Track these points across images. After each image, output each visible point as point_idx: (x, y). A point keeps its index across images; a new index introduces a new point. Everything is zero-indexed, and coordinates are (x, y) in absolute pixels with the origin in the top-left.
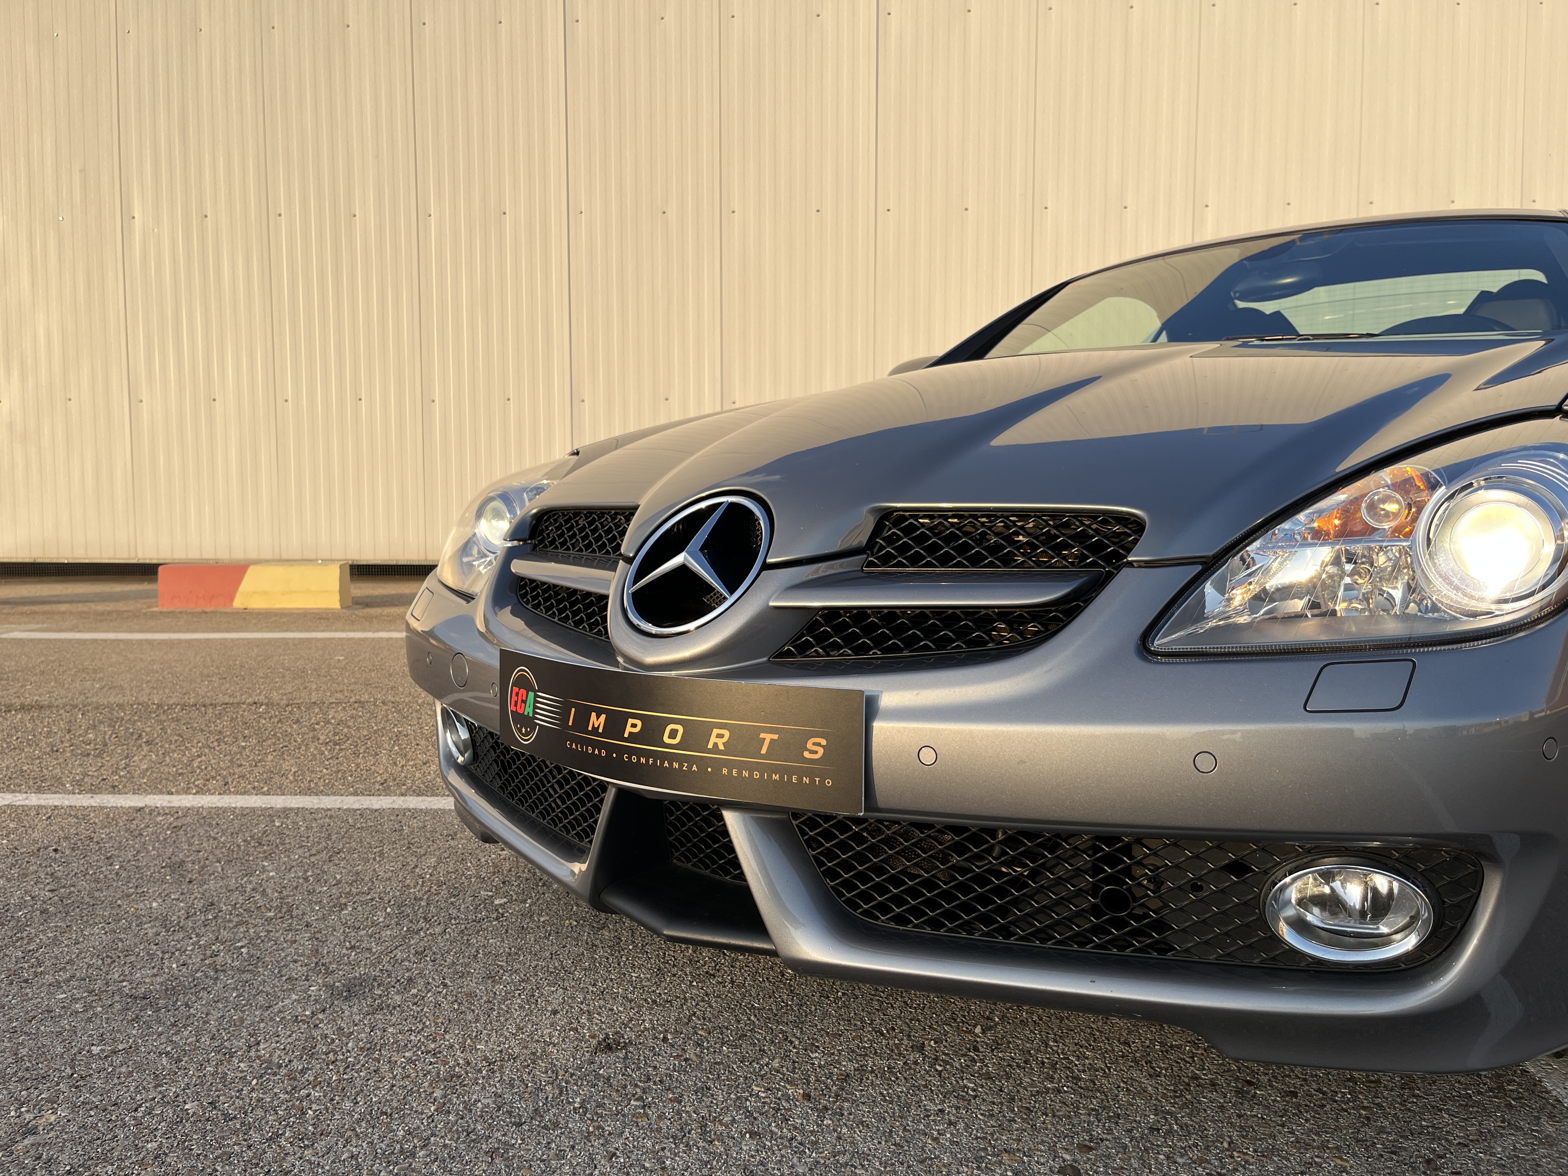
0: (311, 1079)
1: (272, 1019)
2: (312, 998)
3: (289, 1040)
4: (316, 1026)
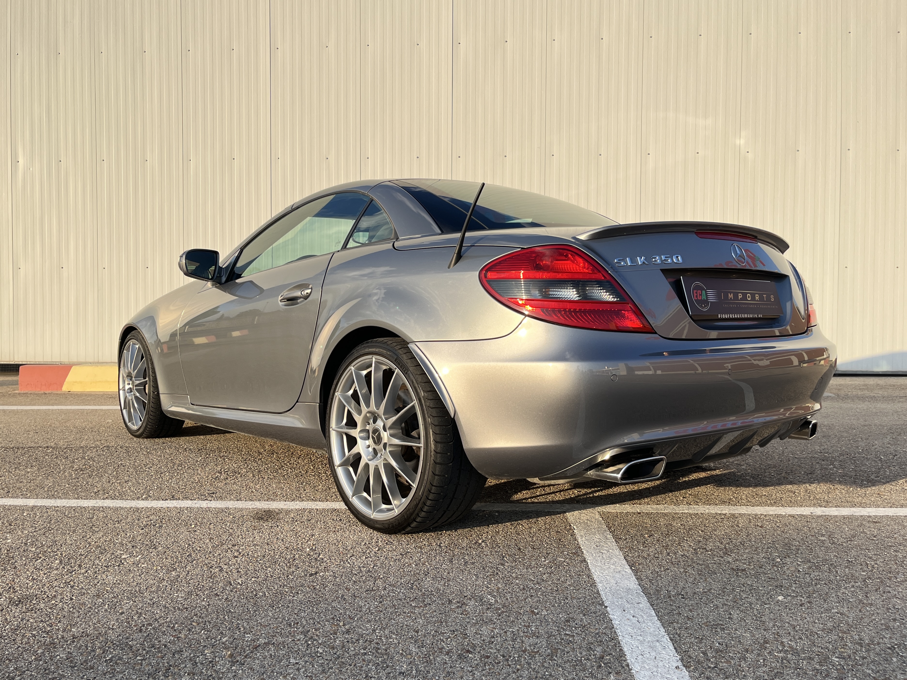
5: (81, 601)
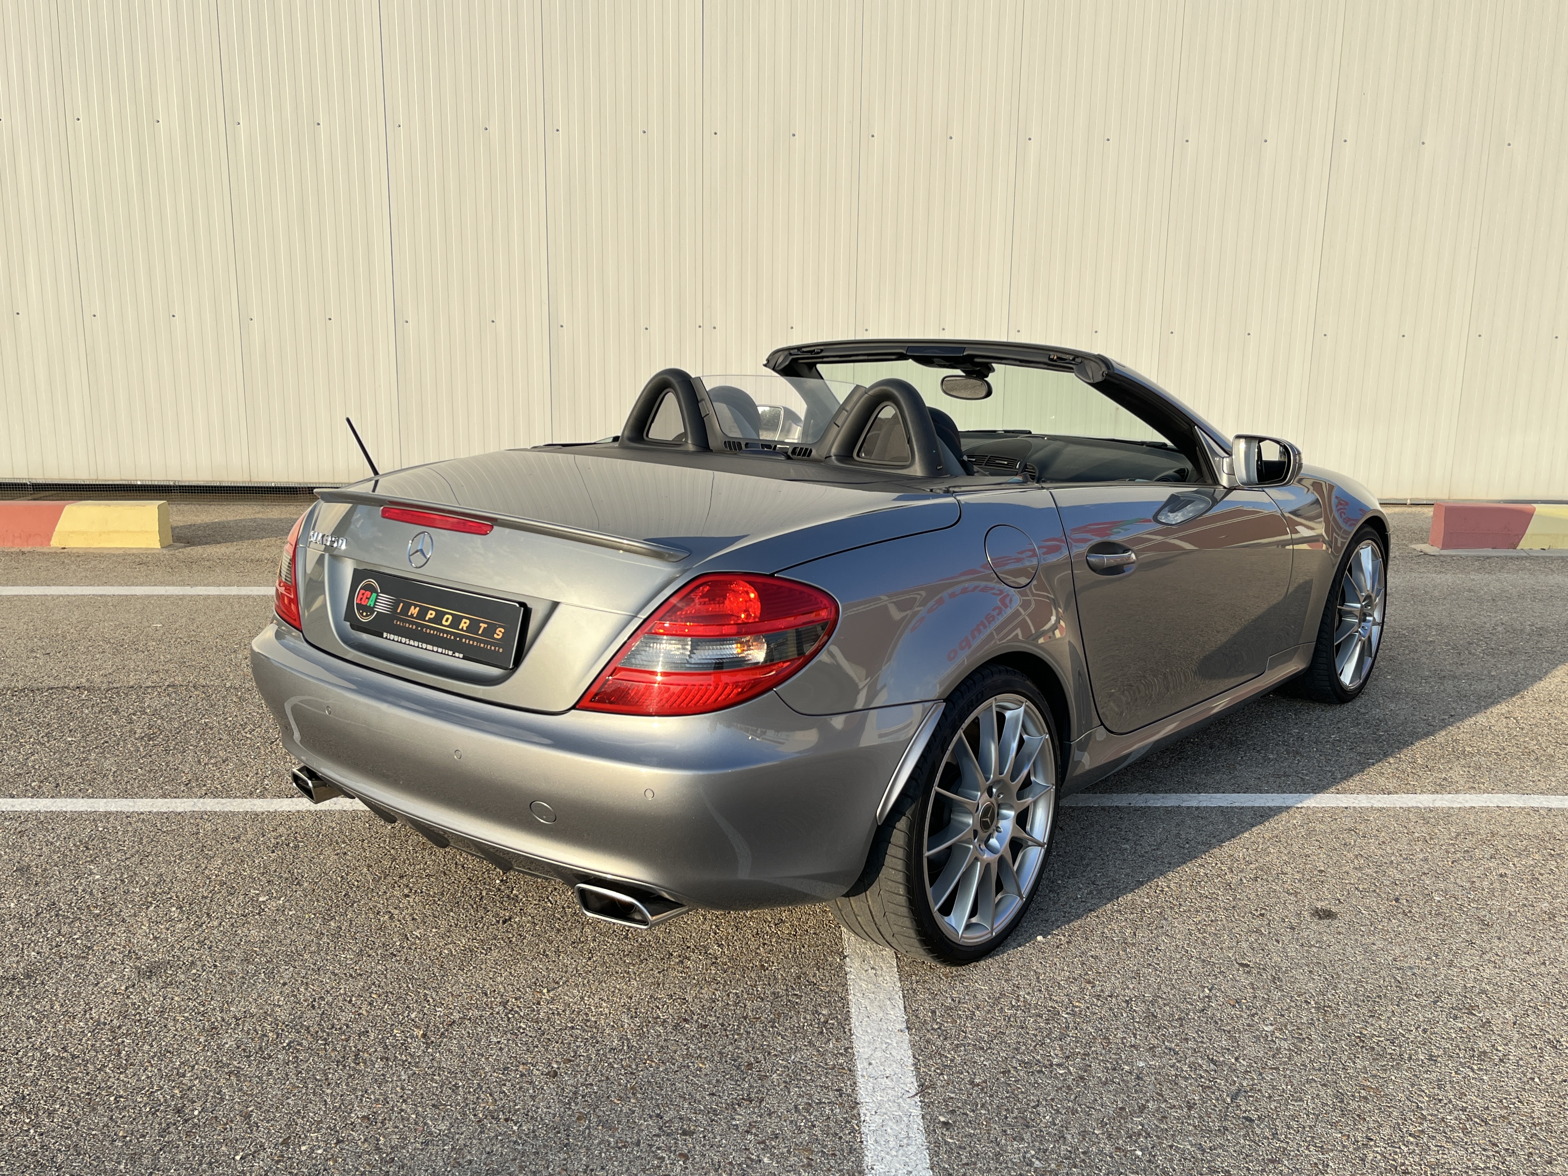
0: (125, 1032)
1: (99, 993)
2: (126, 977)
3: (112, 1006)
4: (128, 997)
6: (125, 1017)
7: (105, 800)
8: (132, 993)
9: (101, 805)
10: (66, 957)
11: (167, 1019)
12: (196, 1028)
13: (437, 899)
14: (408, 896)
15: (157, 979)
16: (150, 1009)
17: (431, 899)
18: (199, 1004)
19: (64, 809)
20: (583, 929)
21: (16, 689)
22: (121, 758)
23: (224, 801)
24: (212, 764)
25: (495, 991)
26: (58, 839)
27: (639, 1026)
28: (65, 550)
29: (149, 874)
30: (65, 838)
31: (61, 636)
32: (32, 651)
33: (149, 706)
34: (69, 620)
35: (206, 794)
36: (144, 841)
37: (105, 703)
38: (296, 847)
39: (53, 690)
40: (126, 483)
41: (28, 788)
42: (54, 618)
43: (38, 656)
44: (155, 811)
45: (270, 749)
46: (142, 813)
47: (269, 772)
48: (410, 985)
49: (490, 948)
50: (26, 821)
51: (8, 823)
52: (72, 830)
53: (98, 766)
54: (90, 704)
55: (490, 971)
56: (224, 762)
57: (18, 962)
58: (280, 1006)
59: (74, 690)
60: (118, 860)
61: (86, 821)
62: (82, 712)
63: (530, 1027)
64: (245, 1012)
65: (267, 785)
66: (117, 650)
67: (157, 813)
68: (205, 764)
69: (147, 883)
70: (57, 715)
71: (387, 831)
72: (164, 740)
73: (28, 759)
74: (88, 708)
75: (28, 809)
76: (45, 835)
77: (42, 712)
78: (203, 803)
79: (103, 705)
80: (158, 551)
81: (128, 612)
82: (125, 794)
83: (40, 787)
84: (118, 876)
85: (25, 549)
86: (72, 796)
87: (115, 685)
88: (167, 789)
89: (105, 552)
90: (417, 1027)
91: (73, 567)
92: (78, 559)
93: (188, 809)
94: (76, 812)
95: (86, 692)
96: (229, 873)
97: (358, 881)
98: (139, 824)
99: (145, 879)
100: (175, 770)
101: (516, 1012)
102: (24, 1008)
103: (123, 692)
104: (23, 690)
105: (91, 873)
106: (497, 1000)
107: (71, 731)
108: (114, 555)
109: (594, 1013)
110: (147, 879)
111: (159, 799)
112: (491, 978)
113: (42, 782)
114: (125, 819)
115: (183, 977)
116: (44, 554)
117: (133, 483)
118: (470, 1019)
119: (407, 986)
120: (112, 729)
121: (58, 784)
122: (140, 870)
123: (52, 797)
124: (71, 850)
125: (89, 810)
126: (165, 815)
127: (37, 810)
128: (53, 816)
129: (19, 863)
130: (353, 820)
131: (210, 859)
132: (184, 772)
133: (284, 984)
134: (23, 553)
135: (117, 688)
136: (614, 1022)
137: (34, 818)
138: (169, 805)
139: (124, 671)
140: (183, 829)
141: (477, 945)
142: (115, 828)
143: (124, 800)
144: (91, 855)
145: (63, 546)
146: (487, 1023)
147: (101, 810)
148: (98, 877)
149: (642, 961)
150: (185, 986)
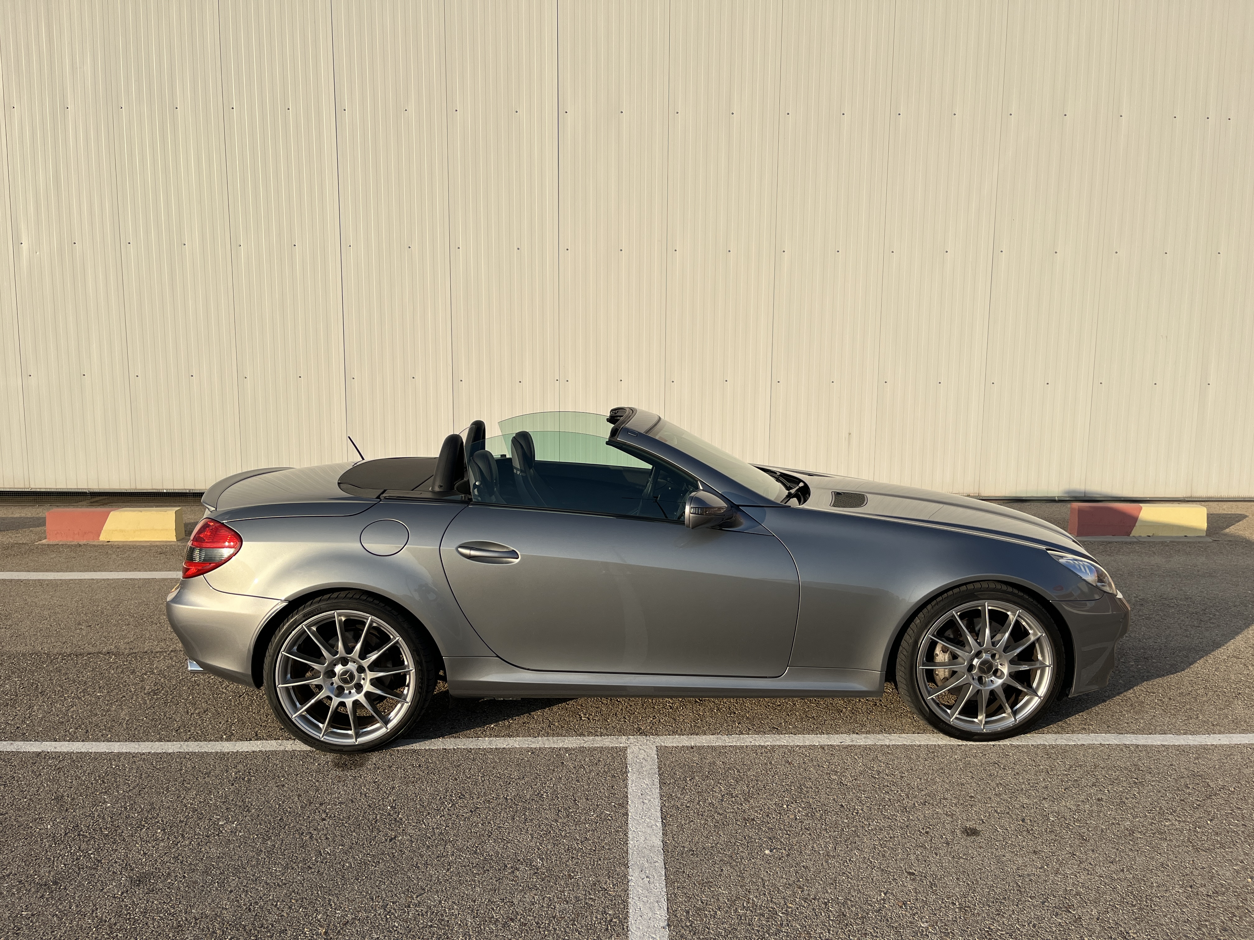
0: (119, 927)
1: (103, 897)
2: (123, 884)
3: (111, 908)
4: (123, 900)
5: (193, 879)
6: (119, 916)
7: (119, 743)
8: (125, 897)
9: (116, 747)
10: (83, 868)
11: (148, 918)
12: (167, 926)
13: (344, 822)
14: (324, 820)
15: (144, 887)
16: (137, 910)
17: (341, 821)
18: (171, 907)
19: (90, 751)
20: (445, 846)
21: (65, 654)
22: (133, 709)
23: (202, 743)
24: (196, 713)
25: (379, 896)
26: (84, 775)
27: (478, 925)
28: (109, 543)
29: (145, 803)
30: (89, 774)
31: (100, 611)
32: (79, 624)
33: (157, 668)
34: (107, 599)
35: (190, 738)
36: (143, 776)
37: (126, 665)
38: (249, 780)
39: (91, 655)
40: (156, 491)
41: (67, 733)
42: (97, 597)
43: (83, 627)
44: (153, 752)
45: (238, 702)
46: (144, 754)
47: (236, 720)
48: (319, 892)
49: (379, 862)
50: (63, 760)
51: (50, 762)
52: (94, 767)
53: (117, 716)
54: (115, 666)
55: (377, 880)
56: (205, 712)
57: (50, 872)
58: (226, 909)
59: (105, 655)
60: (124, 791)
61: (104, 760)
62: (109, 673)
63: (401, 925)
64: (202, 913)
65: (234, 730)
66: (138, 623)
67: (155, 754)
68: (191, 714)
69: (142, 810)
70: (92, 675)
71: (315, 766)
72: (164, 695)
73: (69, 710)
74: (113, 669)
75: (65, 751)
76: (75, 772)
77: (81, 673)
78: (187, 746)
79: (124, 667)
80: (174, 544)
81: (149, 592)
82: (133, 738)
83: (75, 733)
84: (123, 804)
85: (82, 542)
86: (97, 740)
87: (134, 651)
88: (163, 734)
89: (138, 544)
90: (321, 926)
91: (114, 556)
92: (118, 550)
93: (176, 750)
94: (98, 753)
95: (114, 656)
96: (200, 802)
97: (290, 808)
98: (141, 762)
99: (141, 807)
100: (170, 718)
101: (393, 914)
102: (51, 908)
103: (139, 656)
104: (70, 655)
105: (105, 802)
106: (380, 904)
107: (100, 688)
108: (143, 546)
109: (448, 914)
110: (142, 806)
111: (157, 743)
112: (377, 886)
113: (77, 729)
114: (131, 758)
115: (161, 885)
116: (94, 546)
117: (160, 491)
118: (359, 920)
119: (317, 893)
120: (129, 686)
121: (88, 730)
122: (139, 800)
123: (83, 741)
124: (92, 784)
125: (107, 751)
126: (160, 756)
127: (72, 751)
128: (82, 756)
129: (56, 793)
130: (291, 759)
131: (188, 790)
132: (176, 721)
133: (231, 891)
134: (80, 546)
135: (136, 653)
136: (461, 921)
137: (69, 757)
138: (163, 747)
139: (142, 639)
140: (171, 767)
141: (369, 859)
142: (124, 765)
143: (132, 743)
144: (106, 787)
145: (108, 540)
146: (371, 922)
147: (115, 752)
148: (109, 805)
149: (485, 872)
150: (162, 892)
